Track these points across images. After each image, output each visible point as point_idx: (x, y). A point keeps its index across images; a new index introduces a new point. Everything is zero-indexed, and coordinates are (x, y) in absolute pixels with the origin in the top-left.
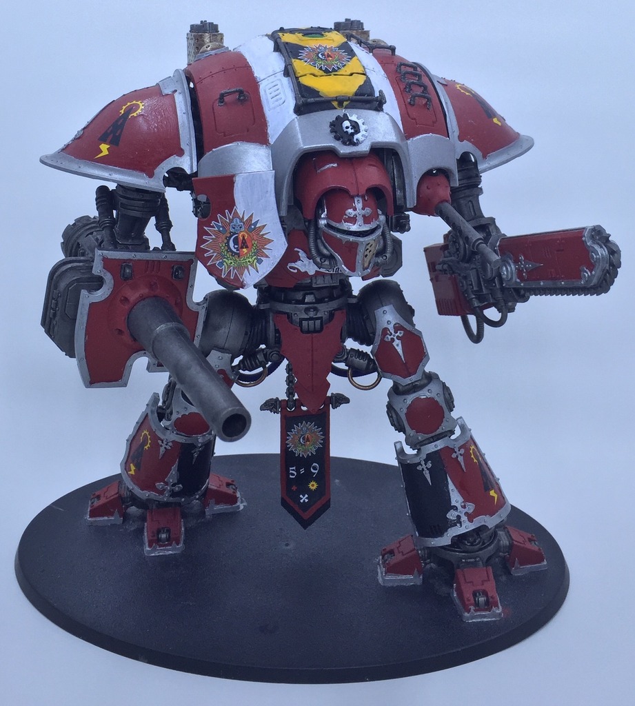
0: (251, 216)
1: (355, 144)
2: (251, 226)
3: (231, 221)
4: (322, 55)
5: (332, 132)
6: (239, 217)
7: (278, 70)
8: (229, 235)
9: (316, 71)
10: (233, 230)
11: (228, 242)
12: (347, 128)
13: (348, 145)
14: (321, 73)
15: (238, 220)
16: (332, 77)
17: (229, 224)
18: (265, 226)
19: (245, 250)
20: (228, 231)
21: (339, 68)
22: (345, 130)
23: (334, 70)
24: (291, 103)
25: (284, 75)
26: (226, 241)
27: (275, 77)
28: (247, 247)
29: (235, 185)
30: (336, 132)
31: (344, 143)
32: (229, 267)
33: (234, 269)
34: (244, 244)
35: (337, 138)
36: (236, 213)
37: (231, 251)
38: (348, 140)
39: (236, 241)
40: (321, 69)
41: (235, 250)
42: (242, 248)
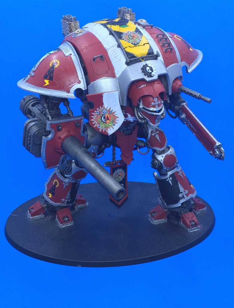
0: (110, 108)
1: (152, 77)
2: (110, 112)
3: (102, 110)
4: (131, 36)
5: (143, 72)
6: (105, 109)
7: (114, 45)
8: (101, 116)
9: (131, 45)
10: (103, 114)
11: (101, 118)
12: (149, 70)
13: (150, 77)
14: (133, 46)
15: (105, 110)
16: (138, 47)
17: (102, 111)
18: (115, 112)
19: (108, 121)
20: (101, 114)
21: (139, 43)
22: (148, 71)
23: (138, 44)
24: (124, 60)
25: (118, 47)
26: (100, 118)
27: (114, 48)
28: (109, 120)
29: (103, 97)
30: (144, 72)
31: (148, 77)
32: (102, 127)
33: (104, 128)
34: (108, 119)
35: (145, 75)
36: (104, 108)
37: (103, 121)
38: (150, 75)
39: (104, 118)
40: (132, 43)
41: (104, 121)
42: (107, 120)
